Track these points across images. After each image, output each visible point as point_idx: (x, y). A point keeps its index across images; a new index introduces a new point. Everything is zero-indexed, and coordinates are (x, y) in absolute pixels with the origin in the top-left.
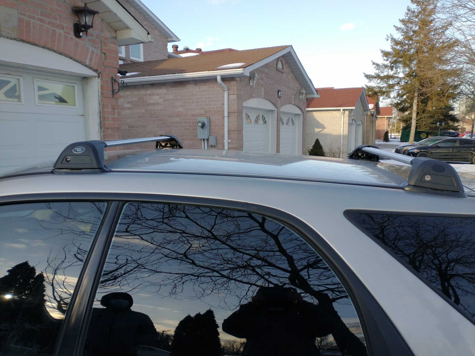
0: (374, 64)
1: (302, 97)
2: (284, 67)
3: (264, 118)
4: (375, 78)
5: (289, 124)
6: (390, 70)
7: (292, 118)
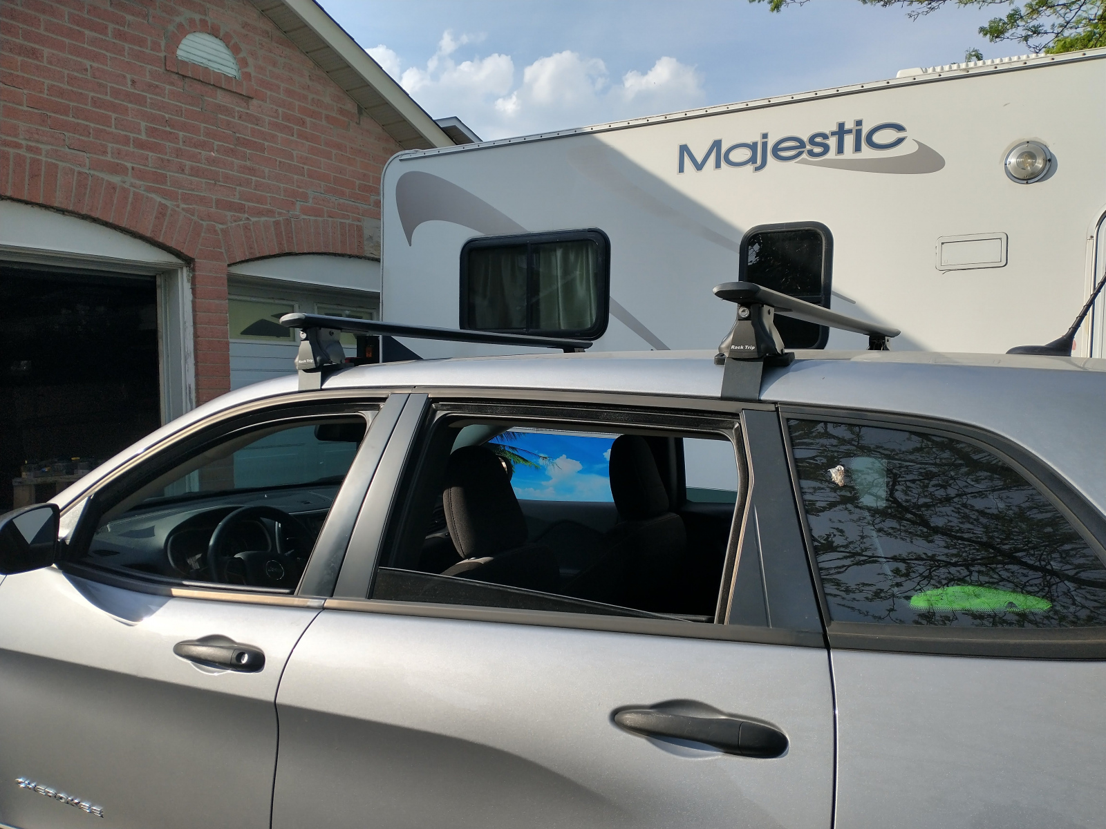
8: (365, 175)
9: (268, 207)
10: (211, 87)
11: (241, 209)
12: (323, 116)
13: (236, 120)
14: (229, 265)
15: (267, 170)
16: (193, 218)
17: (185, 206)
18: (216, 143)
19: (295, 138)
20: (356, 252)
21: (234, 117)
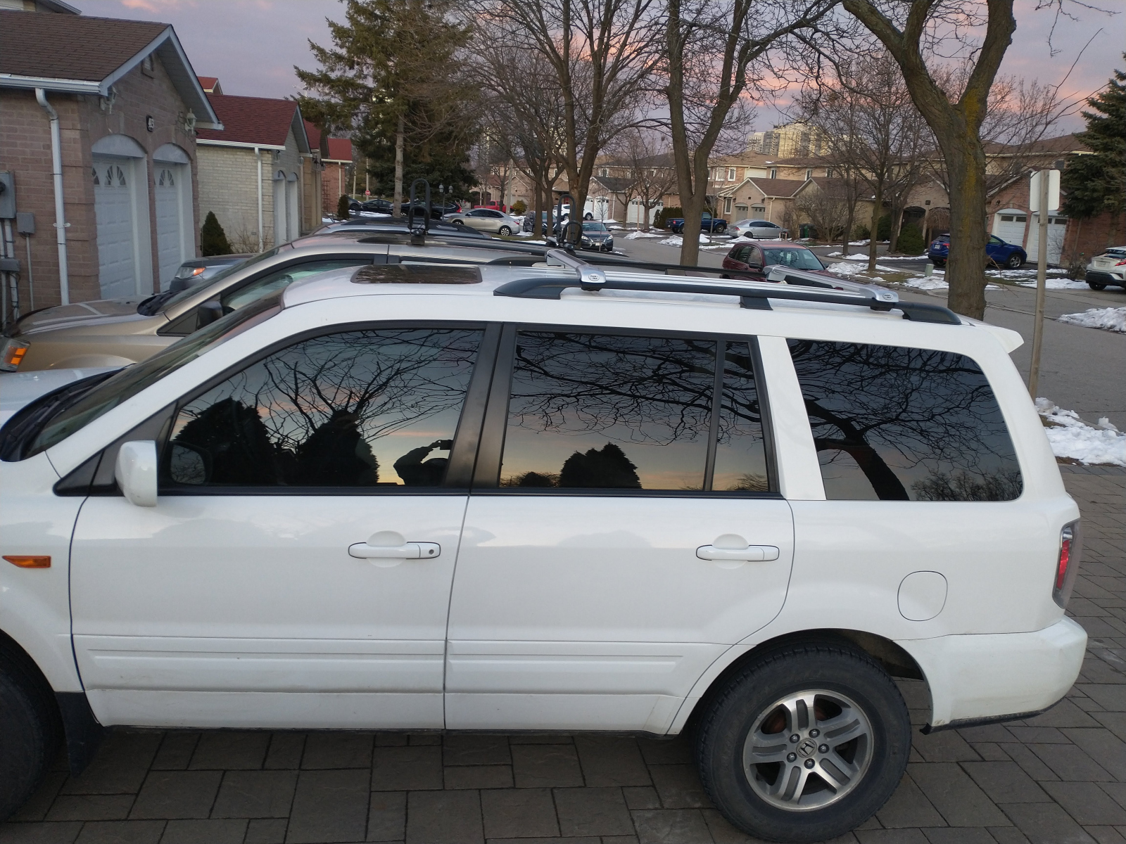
0: (313, 47)
1: (189, 128)
2: (155, 65)
3: (121, 174)
4: (319, 80)
5: (165, 183)
6: (347, 68)
7: (169, 172)
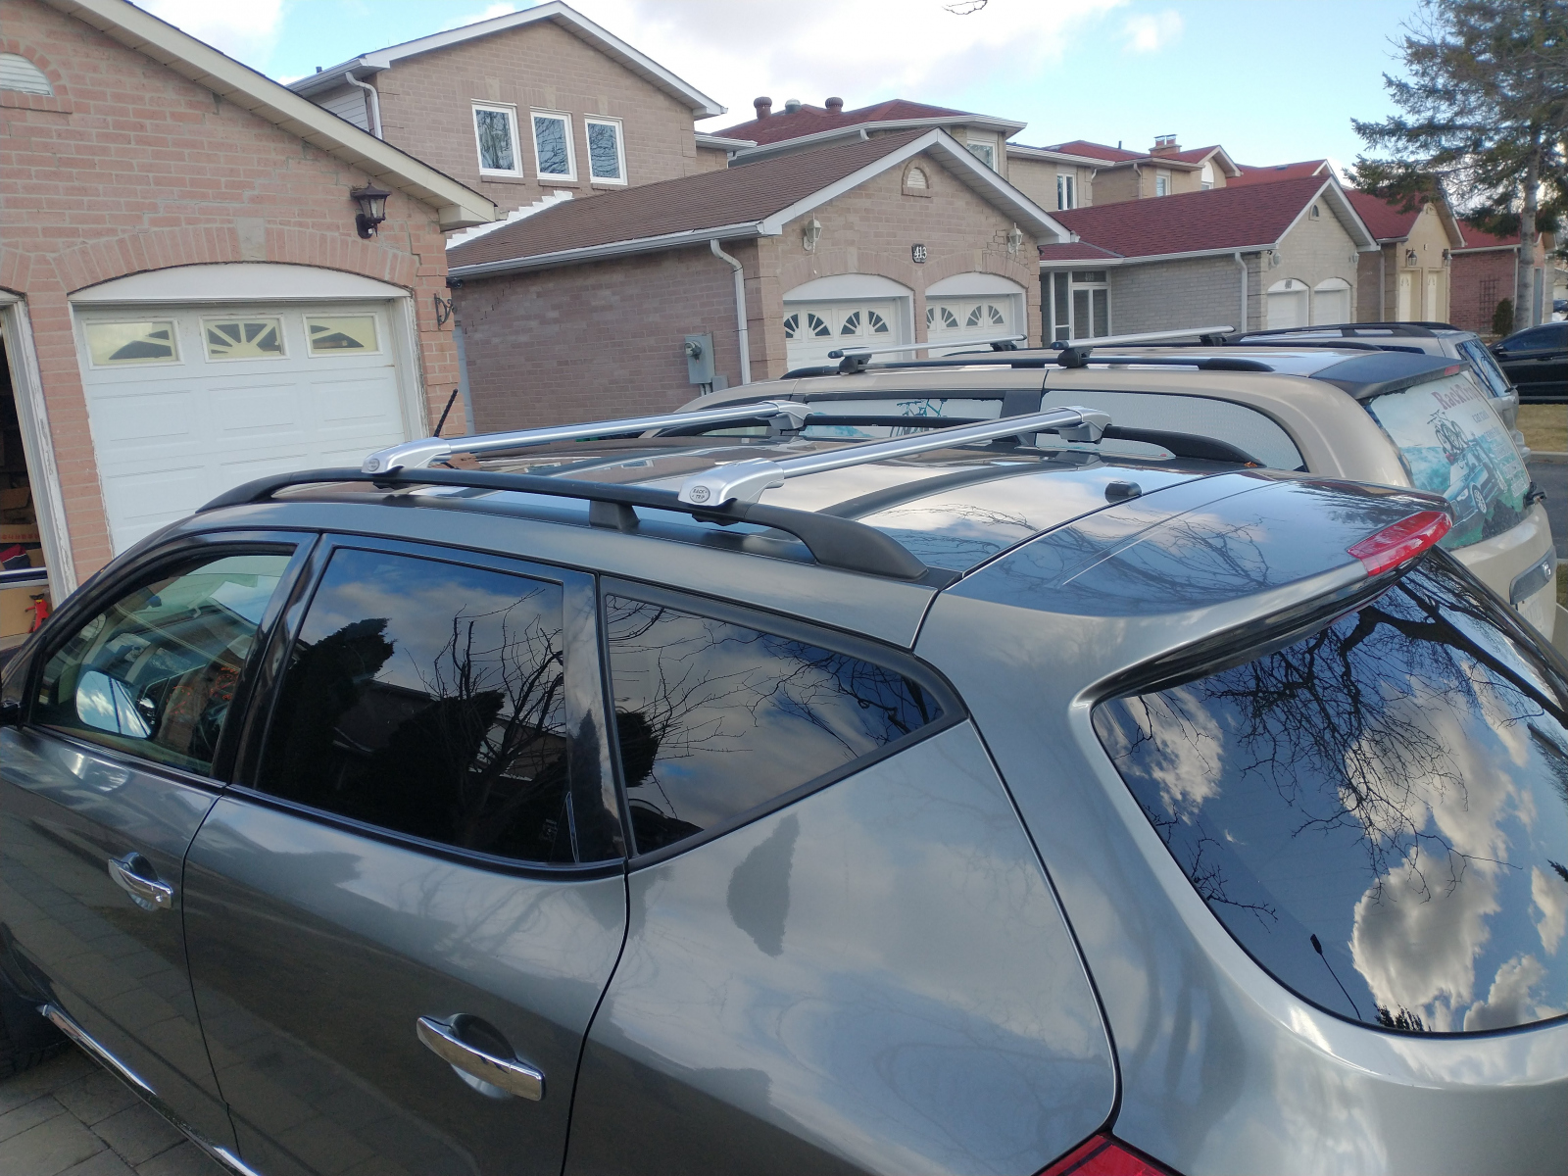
0: (1390, 83)
2: (935, 181)
3: (876, 320)
4: (1391, 133)
5: (979, 325)
7: (990, 308)
8: (232, 170)
9: (108, 226)
10: (18, 110)
11: (74, 233)
12: (168, 115)
13: (55, 140)
14: (68, 294)
15: (101, 187)
16: (17, 251)
17: (7, 241)
18: (33, 169)
19: (133, 145)
20: (231, 259)
21: (51, 138)
